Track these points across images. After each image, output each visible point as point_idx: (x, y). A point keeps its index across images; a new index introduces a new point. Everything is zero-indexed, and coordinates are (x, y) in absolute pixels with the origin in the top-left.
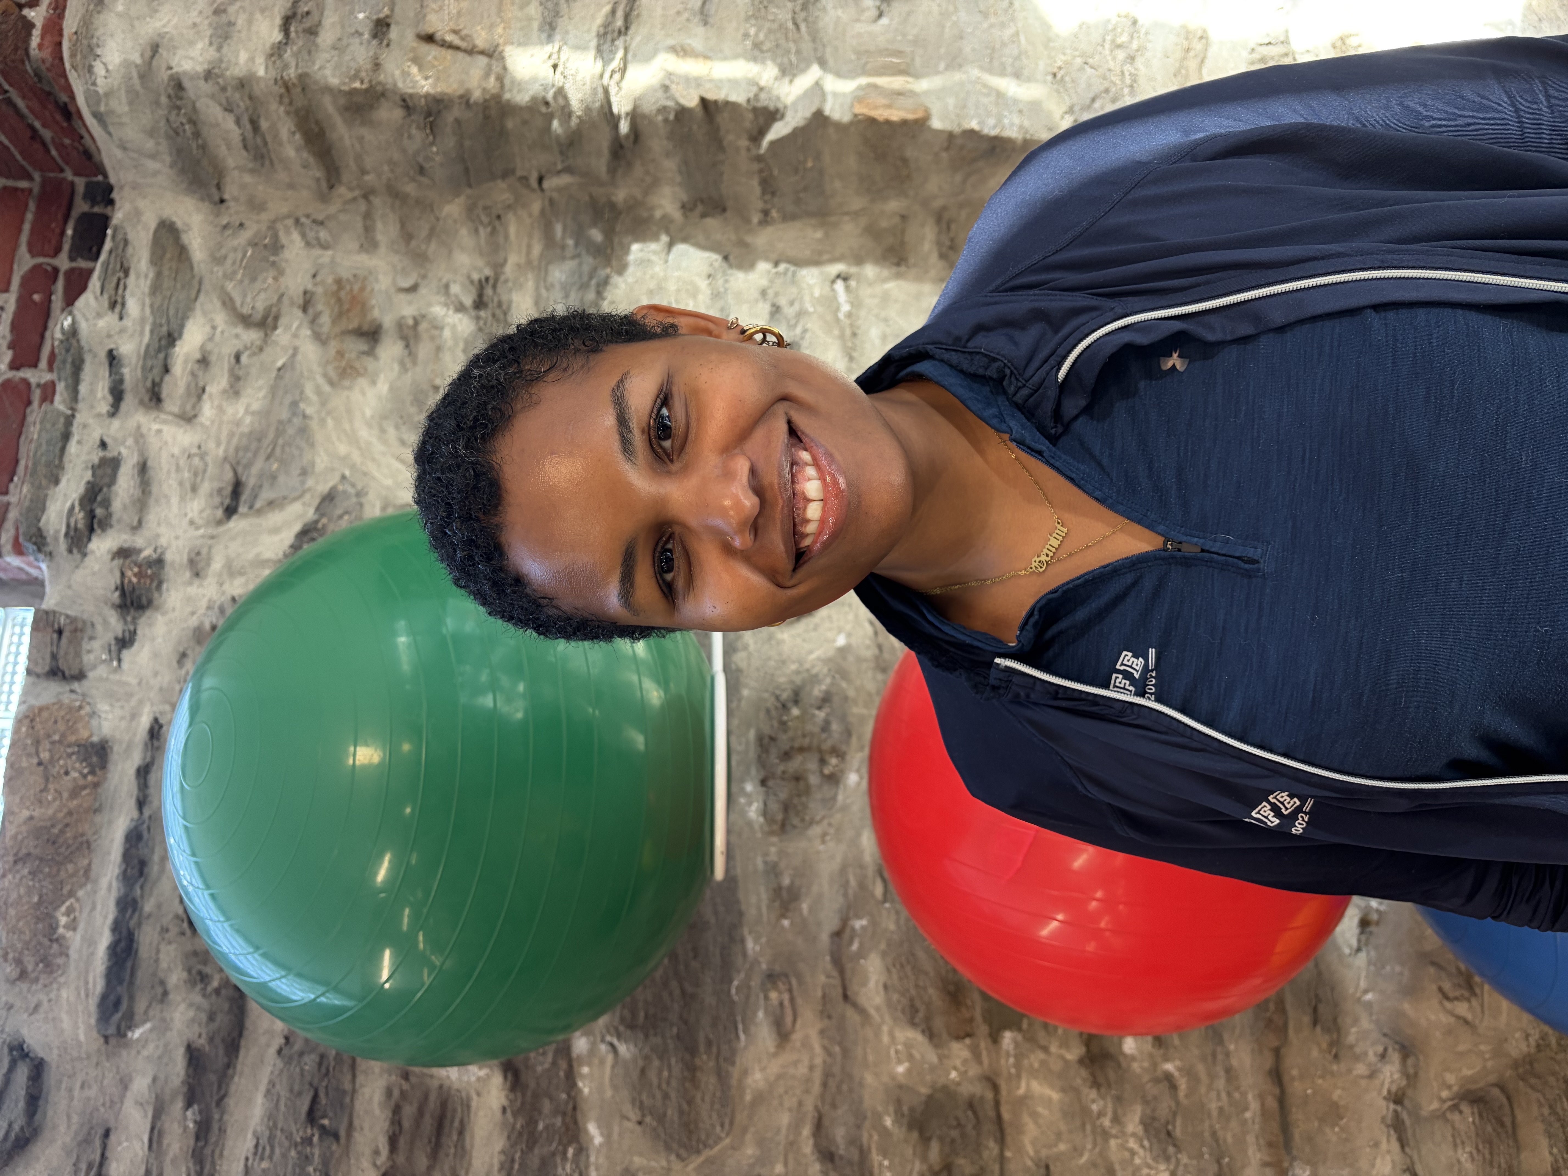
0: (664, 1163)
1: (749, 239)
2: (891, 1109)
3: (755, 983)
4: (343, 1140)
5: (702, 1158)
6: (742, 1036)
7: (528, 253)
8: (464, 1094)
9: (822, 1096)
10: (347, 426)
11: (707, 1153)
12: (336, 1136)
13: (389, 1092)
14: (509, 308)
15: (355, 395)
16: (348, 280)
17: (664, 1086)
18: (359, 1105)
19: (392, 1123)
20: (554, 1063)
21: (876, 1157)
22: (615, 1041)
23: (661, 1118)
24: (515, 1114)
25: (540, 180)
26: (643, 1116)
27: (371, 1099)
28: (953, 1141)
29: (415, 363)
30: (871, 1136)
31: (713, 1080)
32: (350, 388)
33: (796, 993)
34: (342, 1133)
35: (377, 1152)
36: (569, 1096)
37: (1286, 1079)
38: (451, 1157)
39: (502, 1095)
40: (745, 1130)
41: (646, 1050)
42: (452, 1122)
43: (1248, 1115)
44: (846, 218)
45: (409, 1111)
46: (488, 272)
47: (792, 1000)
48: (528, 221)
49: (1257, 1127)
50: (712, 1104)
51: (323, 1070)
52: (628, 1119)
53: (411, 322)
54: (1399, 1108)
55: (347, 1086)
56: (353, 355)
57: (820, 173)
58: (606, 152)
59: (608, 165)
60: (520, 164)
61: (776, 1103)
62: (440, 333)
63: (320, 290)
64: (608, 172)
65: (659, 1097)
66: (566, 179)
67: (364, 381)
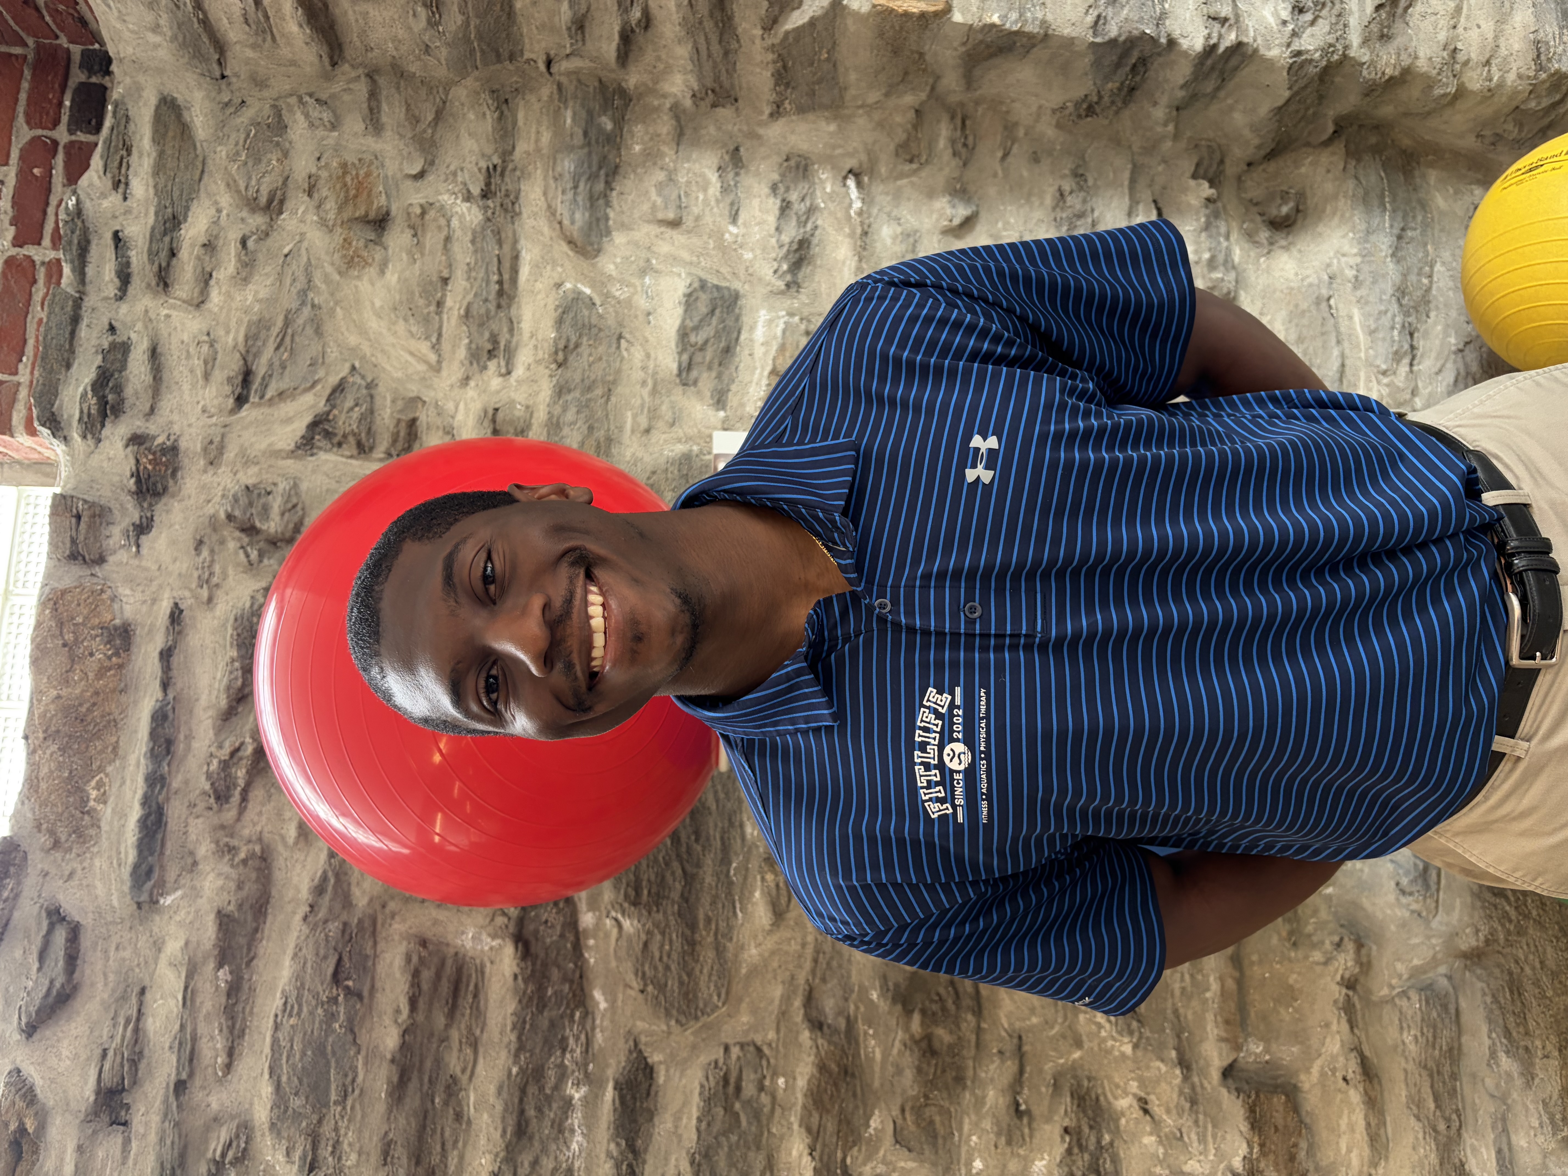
0: (664, 1028)
1: (761, 131)
2: (877, 984)
4: (366, 1001)
5: (700, 1024)
6: (740, 915)
7: (537, 141)
8: (478, 961)
9: (813, 972)
10: (355, 317)
11: (704, 1019)
12: (360, 996)
13: (408, 959)
14: (517, 198)
15: (364, 286)
16: (353, 164)
17: (665, 959)
18: (381, 969)
19: (412, 985)
20: (562, 936)
21: (861, 1027)
22: (620, 916)
23: (662, 988)
24: (526, 981)
25: (549, 63)
26: (645, 985)
27: (391, 963)
28: (934, 1014)
29: (422, 254)
30: (857, 1008)
31: (711, 954)
32: (358, 277)
34: (366, 993)
35: (398, 1011)
36: (576, 965)
37: (1246, 963)
38: (467, 1017)
39: (515, 963)
40: (740, 1000)
41: (649, 925)
42: (468, 985)
43: (1208, 995)
44: (861, 111)
45: (427, 975)
46: (496, 160)
48: (537, 106)
49: (1216, 1006)
50: (710, 975)
51: (347, 937)
52: (631, 988)
53: (418, 211)
54: (1351, 993)
55: (369, 951)
56: (361, 244)
57: (834, 65)
58: (616, 37)
59: (618, 50)
60: (527, 46)
61: (769, 976)
62: (449, 222)
63: (324, 174)
64: (618, 57)
65: (660, 968)
66: (575, 63)
67: (372, 271)
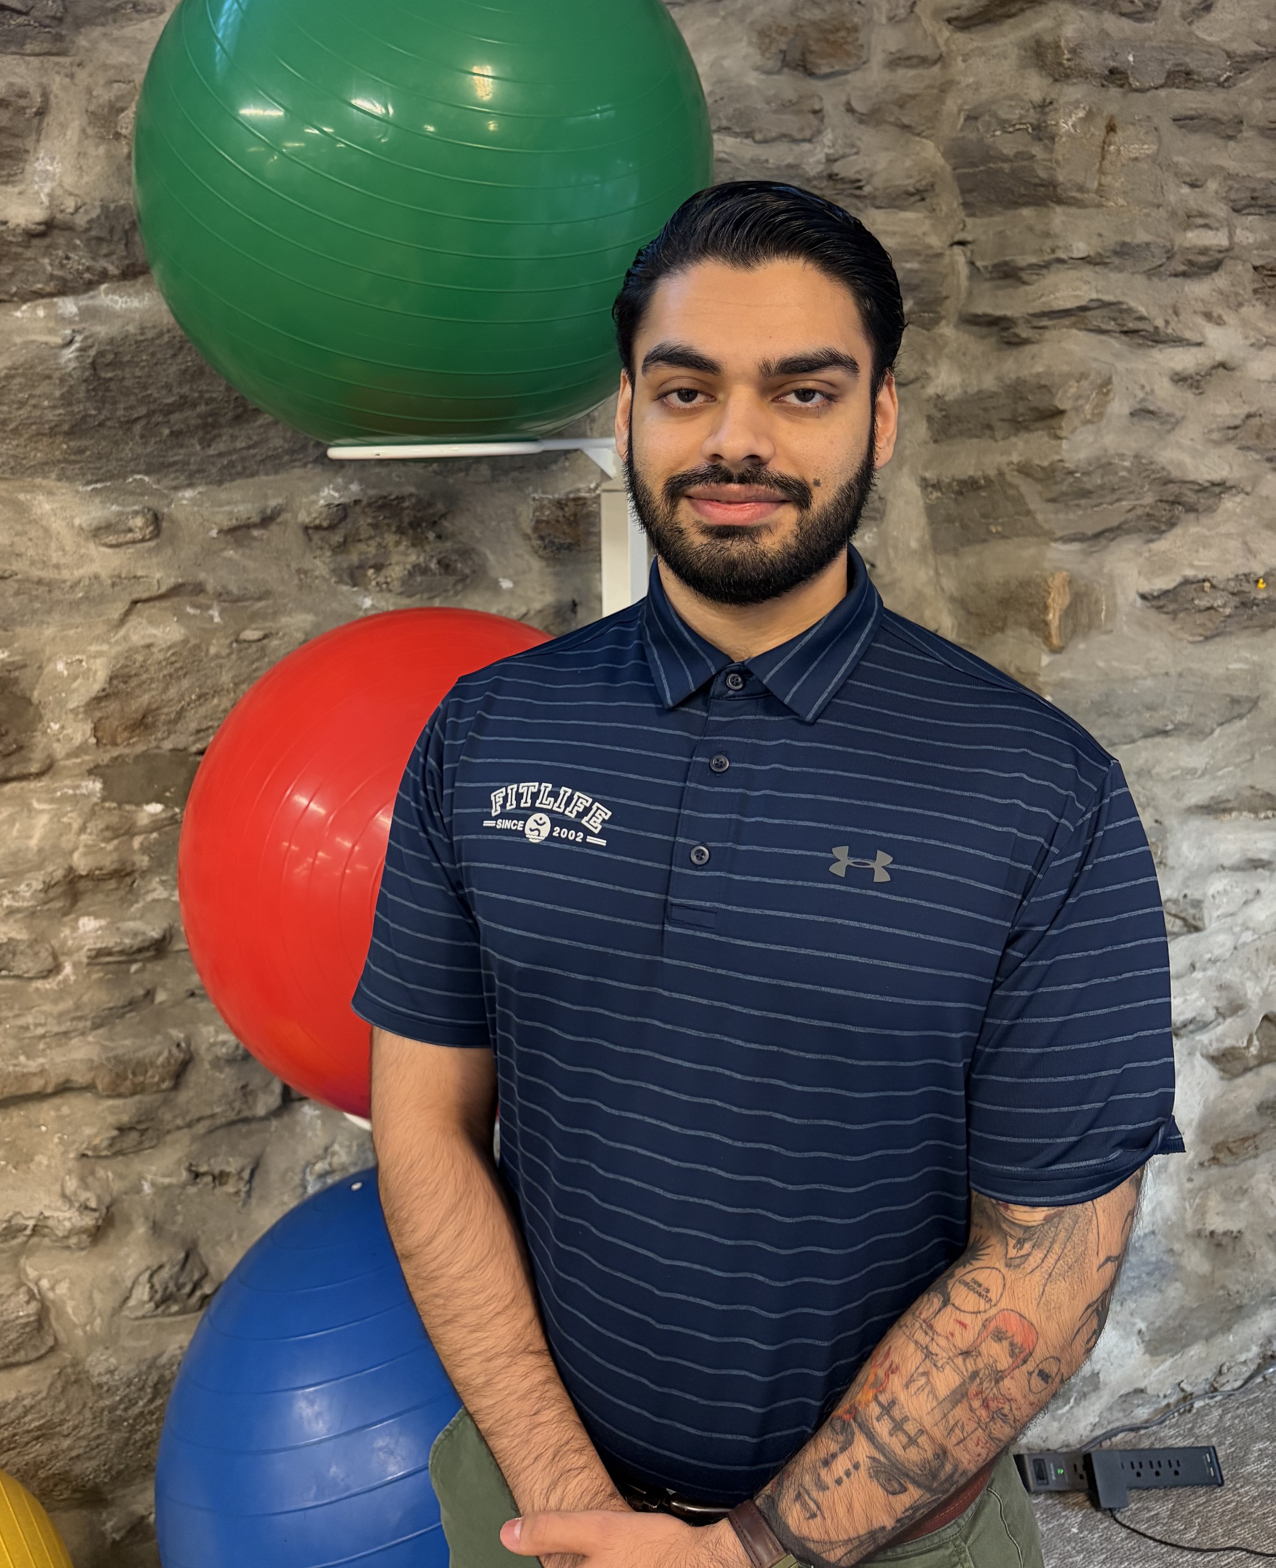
3: (150, 501)
33: (139, 546)
47: (134, 542)
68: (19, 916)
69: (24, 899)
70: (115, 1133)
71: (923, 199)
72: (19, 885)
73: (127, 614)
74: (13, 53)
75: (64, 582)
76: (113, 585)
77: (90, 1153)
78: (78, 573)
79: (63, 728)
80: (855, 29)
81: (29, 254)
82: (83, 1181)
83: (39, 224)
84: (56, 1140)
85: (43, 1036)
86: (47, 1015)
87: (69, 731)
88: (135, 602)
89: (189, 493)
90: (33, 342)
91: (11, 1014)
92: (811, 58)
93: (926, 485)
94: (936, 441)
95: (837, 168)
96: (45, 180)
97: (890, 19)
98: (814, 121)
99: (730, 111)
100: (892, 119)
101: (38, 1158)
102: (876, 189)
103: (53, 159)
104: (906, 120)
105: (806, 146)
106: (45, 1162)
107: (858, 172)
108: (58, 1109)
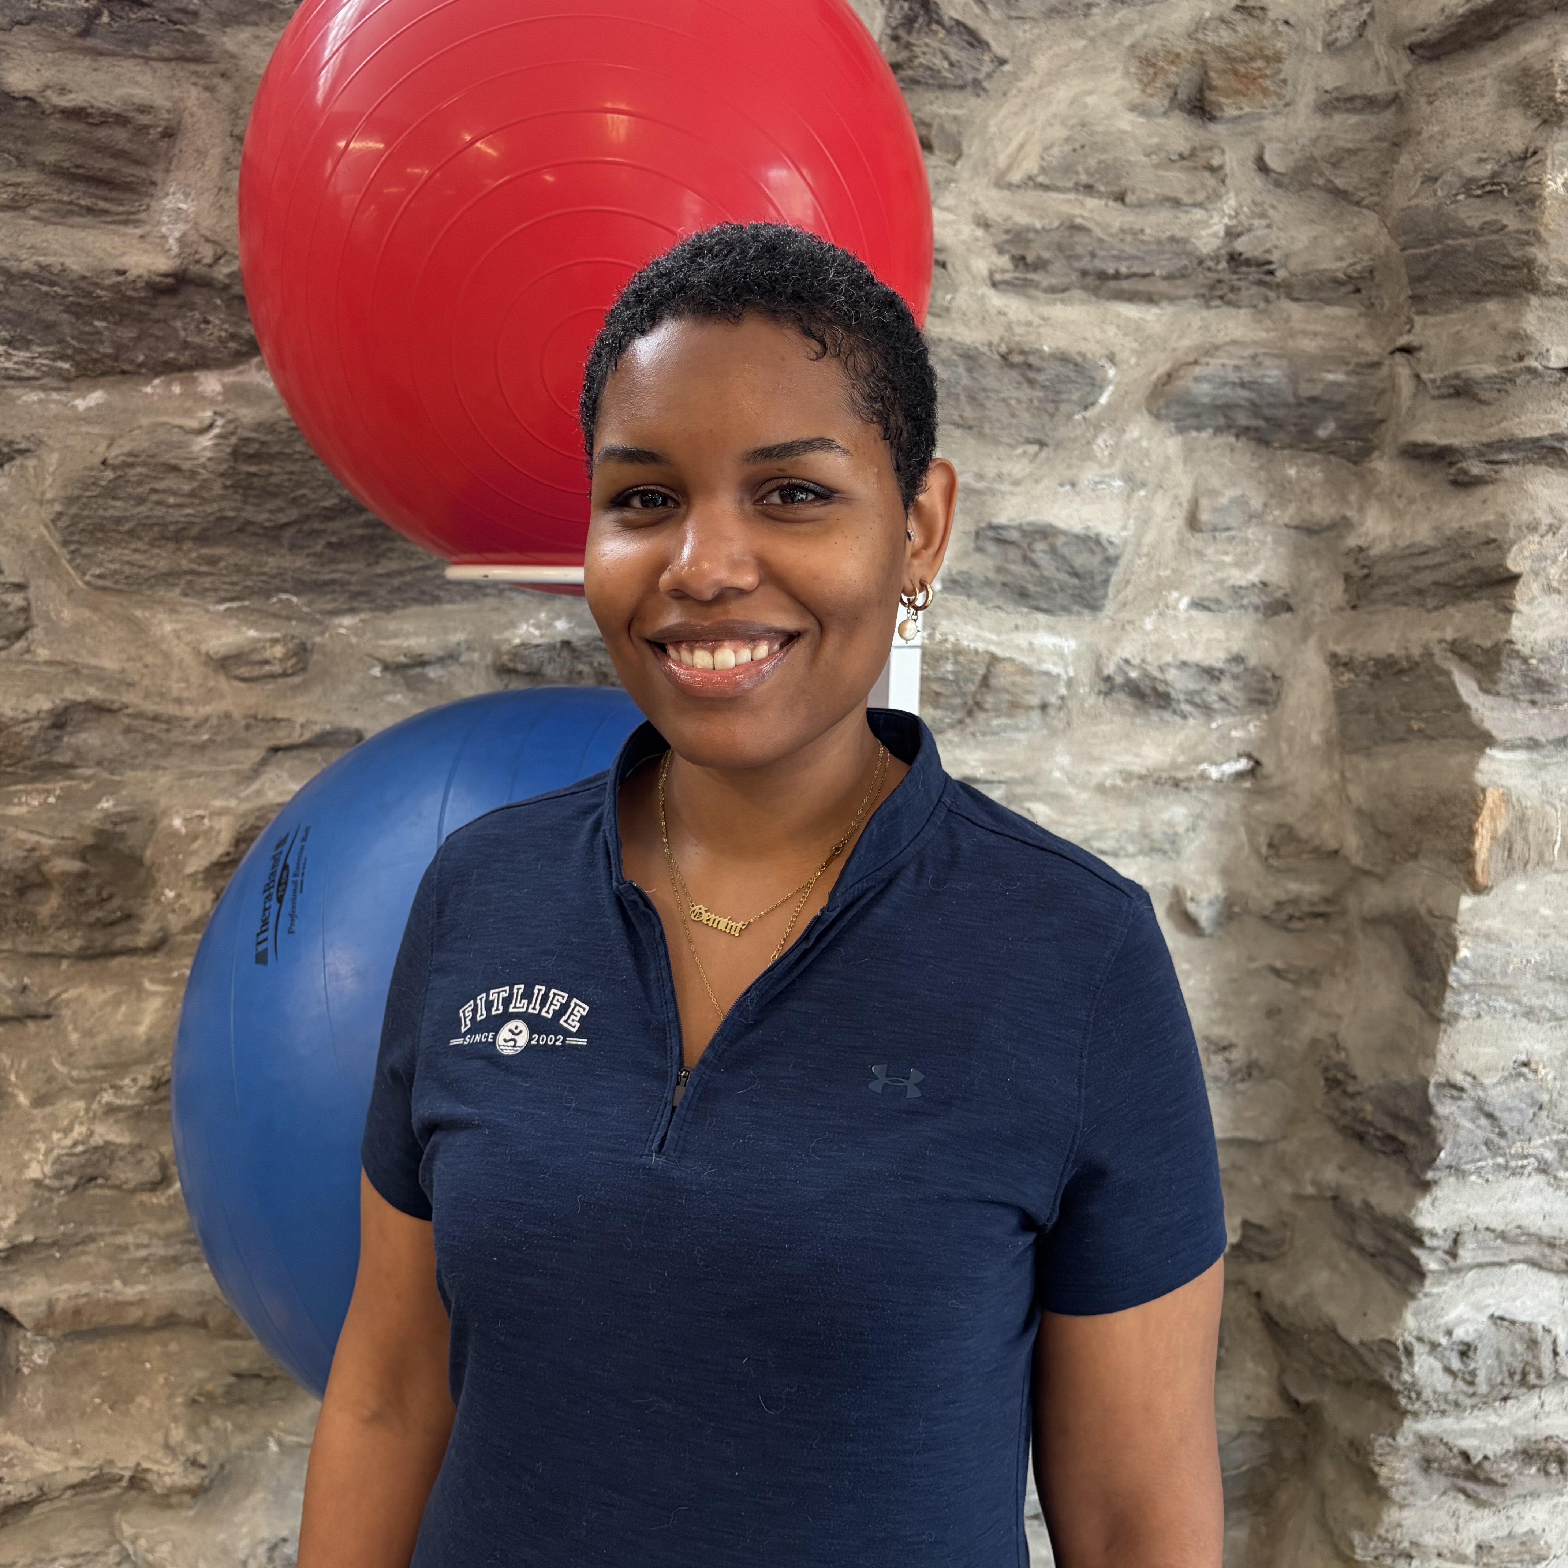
0: (49, 495)
1: (1312, 642)
2: (124, 808)
3: (296, 628)
4: (79, 41)
5: (56, 548)
6: (222, 607)
7: (1304, 333)
8: (143, 216)
9: (139, 715)
10: (1073, 67)
11: (63, 554)
12: (85, 33)
13: (144, 109)
14: (1229, 303)
15: (1115, 81)
16: (1279, 71)
17: (155, 497)
18: (128, 68)
19: (103, 113)
20: (186, 345)
21: (59, 786)
22: (216, 431)
23: (111, 492)
24: (115, 287)
25: (1407, 350)
26: (114, 468)
27: (137, 83)
28: (81, 891)
29: (1156, 166)
30: (87, 779)
31: (163, 565)
32: (1127, 74)
33: (281, 681)
34: (90, 42)
35: (63, 90)
36: (141, 365)
37: (165, 1335)
38: (56, 196)
39: (141, 271)
40: (95, 608)
41: (204, 474)
42: (106, 199)
43: (117, 1284)
44: (1337, 776)
45: (120, 137)
46: (1281, 274)
47: (272, 676)
48: (1350, 333)
49: (101, 1295)
50: (131, 564)
51: (176, 16)
52: (109, 446)
53: (1215, 162)
54: (124, 1483)
55: (154, 50)
56: (1173, 79)
57: (1402, 740)
58: (1443, 442)
59: (1426, 445)
60: (1431, 320)
61: (133, 651)
62: (1199, 205)
63: (1266, 29)
64: (1415, 445)
65: (140, 490)
66: (1406, 386)
67: (1135, 94)
68: (121, 1115)
69: (128, 1096)
70: (231, 1380)
71: (1358, 291)
72: (122, 1078)
73: (264, 762)
74: (135, 56)
75: (187, 719)
76: (248, 727)
77: (202, 1400)
78: (205, 710)
79: (178, 896)
80: (1277, 58)
81: (156, 314)
82: (192, 1429)
83: (166, 275)
84: (161, 1380)
85: (145, 1260)
86: (153, 1235)
87: (185, 901)
88: (275, 750)
89: (347, 621)
90: (163, 424)
91: (107, 1230)
92: (1211, 96)
93: (1337, 663)
94: (1354, 607)
95: (1241, 245)
96: (176, 221)
97: (1329, 45)
98: (1211, 181)
99: (1092, 162)
100: (1321, 182)
101: (140, 1399)
102: (1293, 275)
103: (187, 195)
104: (1340, 183)
105: (1198, 214)
106: (147, 1404)
107: (1268, 251)
108: (165, 1344)
